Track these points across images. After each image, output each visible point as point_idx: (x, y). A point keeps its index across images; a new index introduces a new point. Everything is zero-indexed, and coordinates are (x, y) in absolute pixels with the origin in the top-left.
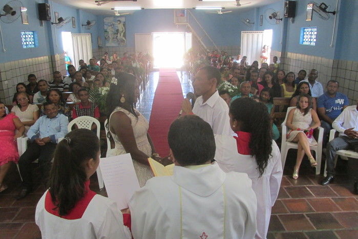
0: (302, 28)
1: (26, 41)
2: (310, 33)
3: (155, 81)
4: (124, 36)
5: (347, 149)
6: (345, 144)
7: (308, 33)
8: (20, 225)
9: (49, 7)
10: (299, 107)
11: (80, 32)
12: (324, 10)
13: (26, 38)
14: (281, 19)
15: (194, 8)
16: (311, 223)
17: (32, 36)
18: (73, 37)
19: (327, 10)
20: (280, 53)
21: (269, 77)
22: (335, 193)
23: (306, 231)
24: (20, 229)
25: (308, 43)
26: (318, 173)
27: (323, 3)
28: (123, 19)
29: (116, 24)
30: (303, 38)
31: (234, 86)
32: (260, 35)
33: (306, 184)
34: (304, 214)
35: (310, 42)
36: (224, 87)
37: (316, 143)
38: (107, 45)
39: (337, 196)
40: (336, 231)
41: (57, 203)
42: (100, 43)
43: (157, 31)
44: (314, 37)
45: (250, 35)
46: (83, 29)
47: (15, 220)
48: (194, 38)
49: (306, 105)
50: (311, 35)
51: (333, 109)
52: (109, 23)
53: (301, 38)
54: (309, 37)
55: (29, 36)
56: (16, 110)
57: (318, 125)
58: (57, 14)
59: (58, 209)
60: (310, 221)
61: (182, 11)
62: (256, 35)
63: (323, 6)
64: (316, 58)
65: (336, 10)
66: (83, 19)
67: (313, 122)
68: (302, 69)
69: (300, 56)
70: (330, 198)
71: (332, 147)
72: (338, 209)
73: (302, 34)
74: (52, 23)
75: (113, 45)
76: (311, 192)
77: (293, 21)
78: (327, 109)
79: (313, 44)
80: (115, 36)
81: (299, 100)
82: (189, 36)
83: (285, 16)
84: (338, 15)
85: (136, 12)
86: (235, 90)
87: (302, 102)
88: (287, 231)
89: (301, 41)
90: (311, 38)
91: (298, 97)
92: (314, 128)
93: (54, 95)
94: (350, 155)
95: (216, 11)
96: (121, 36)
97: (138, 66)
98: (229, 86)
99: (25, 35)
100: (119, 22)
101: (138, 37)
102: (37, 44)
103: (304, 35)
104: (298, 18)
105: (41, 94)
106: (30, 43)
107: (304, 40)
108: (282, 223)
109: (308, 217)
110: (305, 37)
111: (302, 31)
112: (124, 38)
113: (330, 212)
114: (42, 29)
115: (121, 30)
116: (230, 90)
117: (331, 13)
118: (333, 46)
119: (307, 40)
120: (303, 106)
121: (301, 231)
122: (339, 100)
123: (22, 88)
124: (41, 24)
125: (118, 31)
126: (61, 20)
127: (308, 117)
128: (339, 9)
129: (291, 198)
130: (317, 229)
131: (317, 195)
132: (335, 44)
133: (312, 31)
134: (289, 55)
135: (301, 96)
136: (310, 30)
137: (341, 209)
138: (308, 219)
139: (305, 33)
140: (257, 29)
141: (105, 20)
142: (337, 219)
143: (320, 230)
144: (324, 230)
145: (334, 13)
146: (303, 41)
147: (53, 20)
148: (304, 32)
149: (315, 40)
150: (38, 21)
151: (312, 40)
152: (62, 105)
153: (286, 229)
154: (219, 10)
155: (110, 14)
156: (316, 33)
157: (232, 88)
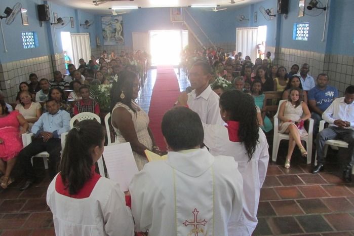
0: (295, 24)
1: (27, 42)
2: (303, 28)
3: (153, 78)
4: (122, 34)
5: (336, 138)
6: (334, 135)
7: (300, 29)
8: (27, 215)
9: (48, 8)
10: (290, 100)
11: (78, 32)
13: (26, 39)
14: (275, 16)
15: (190, 6)
16: (301, 208)
17: (32, 37)
18: (71, 37)
19: (318, 6)
20: (274, 48)
21: (262, 72)
22: (325, 180)
23: (296, 216)
24: (27, 219)
25: (300, 39)
26: (309, 162)
28: (120, 19)
29: (114, 22)
30: (296, 34)
31: (228, 82)
32: (255, 31)
33: (297, 173)
34: (295, 200)
35: (303, 37)
36: (219, 82)
37: (307, 134)
38: (106, 43)
39: (326, 183)
40: (325, 215)
41: (67, 184)
42: (99, 41)
43: (153, 29)
44: (306, 32)
45: (245, 31)
46: (81, 28)
47: (22, 211)
48: (190, 35)
49: (297, 98)
50: (304, 30)
51: (323, 101)
52: (106, 22)
53: (294, 33)
54: (302, 32)
55: (30, 37)
56: (19, 108)
57: (309, 117)
58: (55, 15)
59: (68, 189)
60: (299, 206)
61: (178, 9)
62: (250, 31)
64: (309, 53)
65: (327, 6)
66: (81, 19)
67: (304, 114)
68: (295, 64)
69: (293, 51)
70: (320, 185)
71: (321, 136)
72: (326, 195)
73: (295, 30)
74: (52, 24)
75: (111, 43)
76: (302, 180)
77: (286, 18)
78: (318, 101)
79: (306, 39)
80: (114, 34)
81: (290, 93)
82: (186, 33)
83: (278, 12)
84: (328, 11)
85: (133, 11)
86: (229, 85)
87: (293, 95)
88: (278, 216)
89: (294, 36)
90: (303, 33)
91: (289, 90)
92: (304, 119)
93: (56, 94)
94: (339, 144)
95: (211, 8)
96: (118, 35)
97: (136, 64)
98: (223, 81)
99: (26, 35)
100: (116, 21)
101: (135, 36)
102: (37, 45)
103: (297, 30)
104: (291, 15)
105: (43, 92)
106: (31, 43)
107: (297, 35)
108: (274, 208)
109: (298, 202)
110: (298, 32)
111: (295, 27)
112: (121, 37)
113: (320, 198)
114: (42, 30)
115: (118, 28)
116: (224, 85)
117: (322, 8)
118: (324, 41)
119: (300, 35)
120: (294, 99)
121: (291, 216)
122: (329, 92)
123: (25, 87)
124: (41, 25)
125: (115, 30)
126: (59, 20)
127: (300, 109)
128: (329, 5)
129: (282, 186)
130: (307, 213)
131: (307, 182)
132: (326, 38)
133: (304, 27)
134: (283, 50)
135: (292, 90)
136: (302, 25)
137: (330, 195)
138: (298, 204)
139: (298, 29)
140: (252, 26)
141: (102, 20)
142: (326, 204)
143: (310, 214)
144: (313, 214)
145: (325, 9)
146: (296, 37)
147: (52, 21)
148: (297, 27)
149: (307, 35)
150: (38, 22)
151: (304, 35)
152: (63, 102)
153: (277, 214)
154: (214, 8)
155: (107, 14)
156: (308, 28)
157: (226, 83)
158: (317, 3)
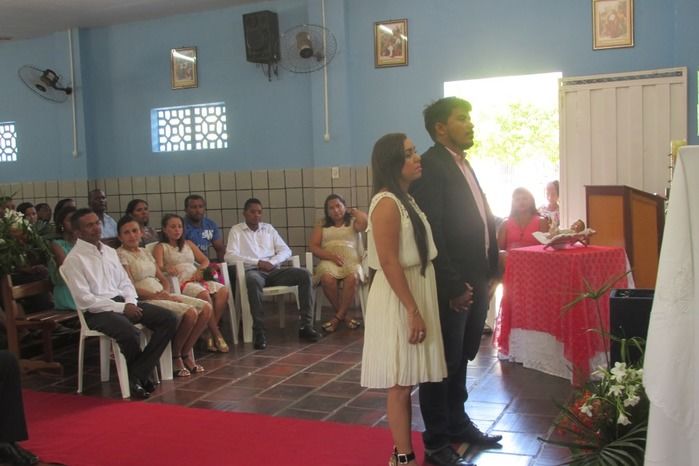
12: (53, 83)
16: (322, 374)
19: (57, 85)
27: (49, 71)
39: (295, 350)
63: (51, 76)
65: (72, 86)
79: (9, 158)
84: (77, 95)
87: (174, 227)
94: (276, 292)
108: (300, 386)
117: (63, 89)
118: (79, 154)
122: (206, 231)
128: (79, 83)
132: (83, 149)
138: (313, 373)
145: (69, 91)
153: (315, 387)
158: (56, 79)
